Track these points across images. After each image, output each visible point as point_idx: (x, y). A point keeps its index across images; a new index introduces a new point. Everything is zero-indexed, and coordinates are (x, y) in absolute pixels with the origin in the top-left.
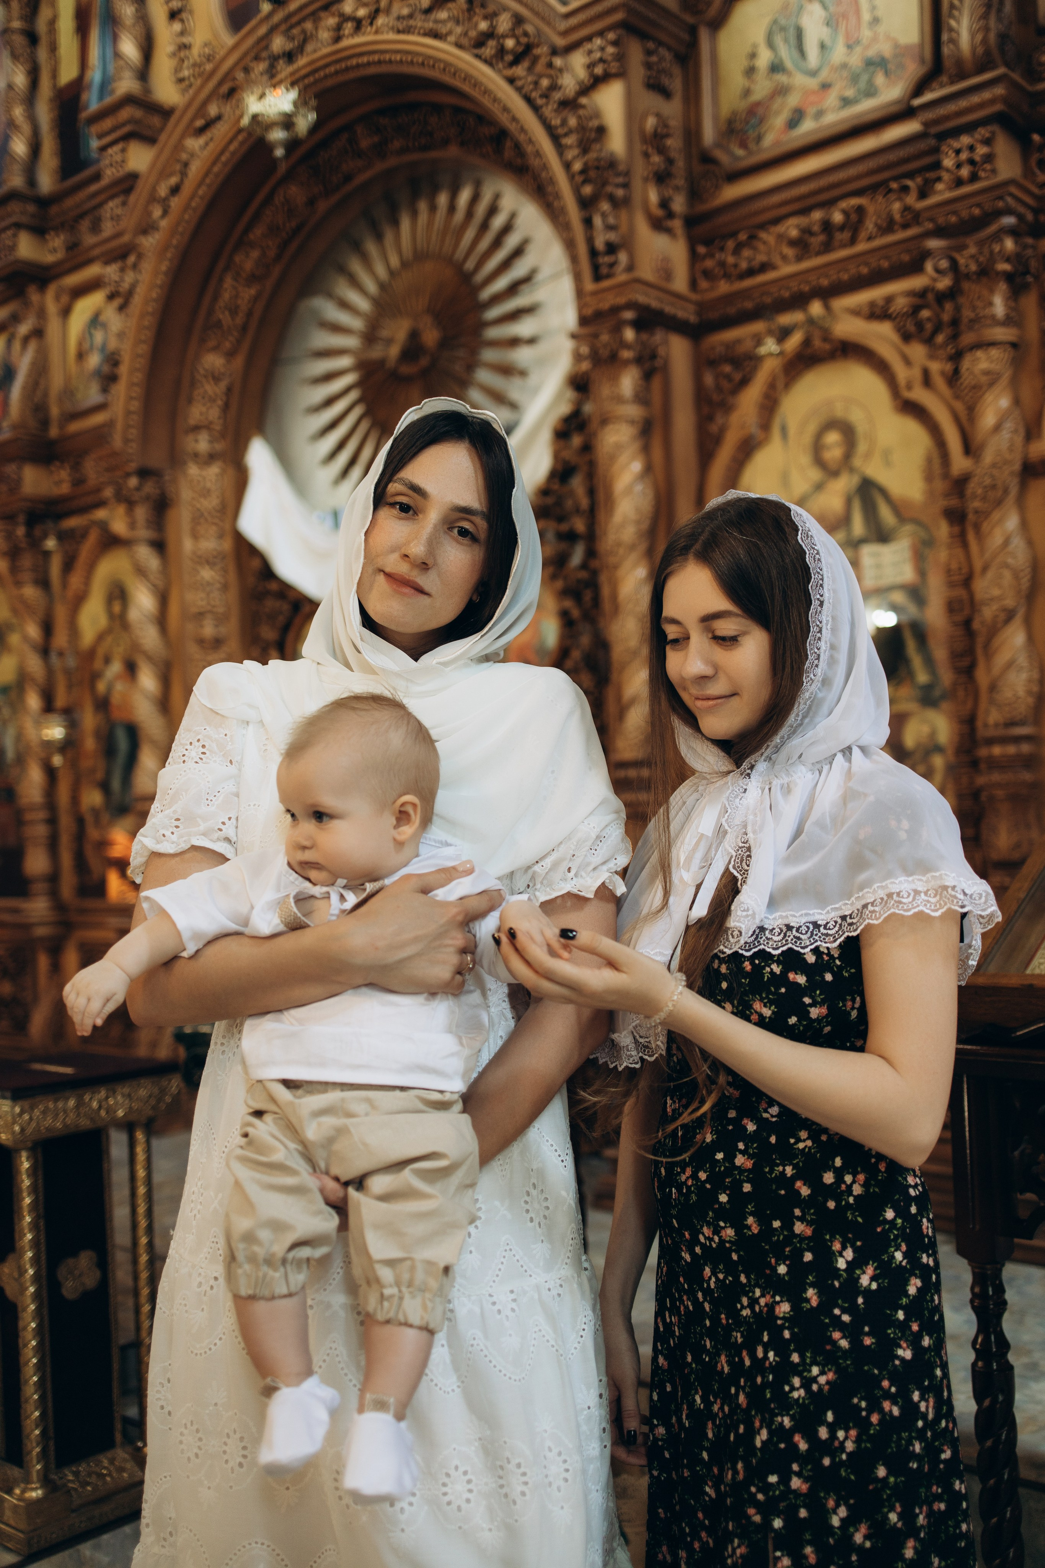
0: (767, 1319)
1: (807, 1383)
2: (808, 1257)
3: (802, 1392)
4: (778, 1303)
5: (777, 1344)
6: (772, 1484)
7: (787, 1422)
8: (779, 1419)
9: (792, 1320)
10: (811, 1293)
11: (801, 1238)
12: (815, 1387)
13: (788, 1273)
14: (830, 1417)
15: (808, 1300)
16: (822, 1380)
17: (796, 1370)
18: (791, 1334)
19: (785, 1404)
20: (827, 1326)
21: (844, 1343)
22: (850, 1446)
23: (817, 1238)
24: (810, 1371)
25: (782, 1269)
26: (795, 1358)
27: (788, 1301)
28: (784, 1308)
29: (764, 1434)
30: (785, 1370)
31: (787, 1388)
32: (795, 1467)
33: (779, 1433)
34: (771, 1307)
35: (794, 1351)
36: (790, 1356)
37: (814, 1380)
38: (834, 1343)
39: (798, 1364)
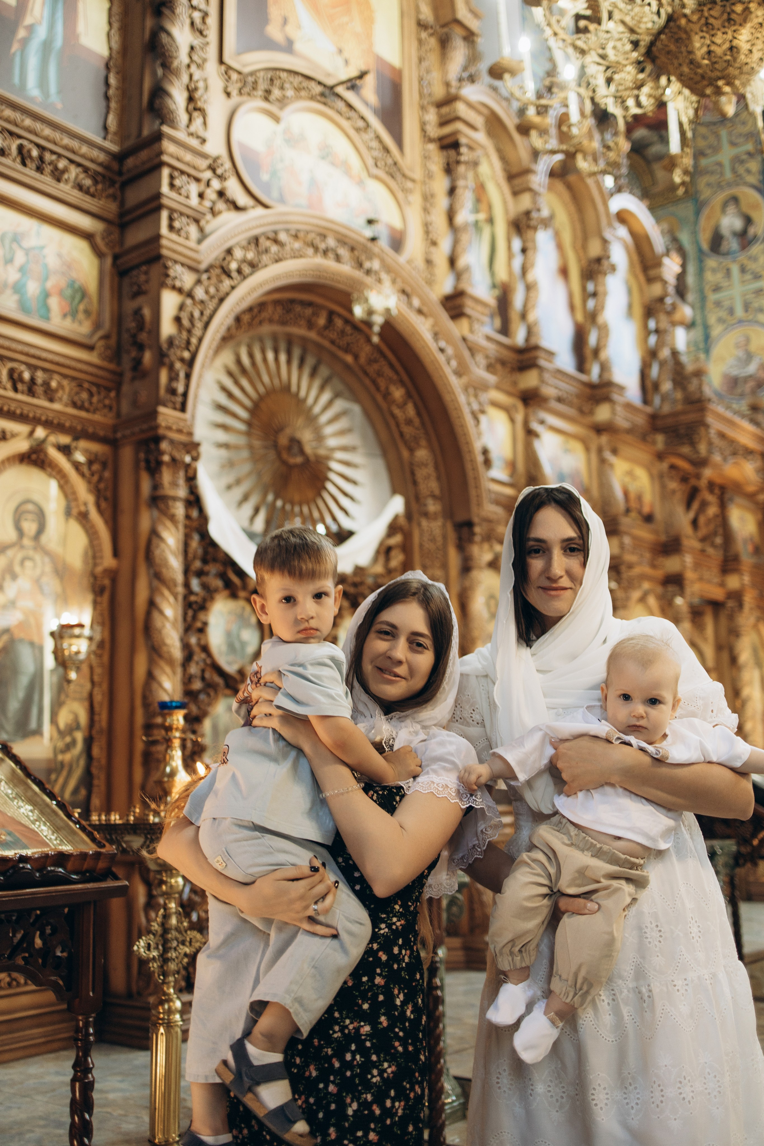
0: (356, 1035)
1: (382, 1072)
2: (381, 998)
3: (378, 1078)
4: (362, 1026)
5: (362, 1050)
6: (359, 1137)
7: (369, 1097)
8: (364, 1096)
9: (370, 1036)
10: (383, 1019)
11: (378, 986)
12: (385, 1075)
13: (369, 1008)
14: (392, 1093)
15: (381, 1023)
16: (389, 1070)
17: (374, 1065)
18: (372, 1044)
19: (368, 1086)
20: (392, 1038)
21: (400, 1049)
22: (400, 1112)
23: (387, 985)
24: (383, 1065)
25: (366, 1006)
26: (374, 1058)
27: (369, 1024)
28: (367, 1029)
29: (355, 1106)
30: (367, 1066)
31: (369, 1076)
32: (372, 1126)
33: (365, 1105)
34: (357, 1030)
35: (374, 1053)
36: (371, 1057)
37: (385, 1071)
38: (395, 1048)
39: (376, 1062)
